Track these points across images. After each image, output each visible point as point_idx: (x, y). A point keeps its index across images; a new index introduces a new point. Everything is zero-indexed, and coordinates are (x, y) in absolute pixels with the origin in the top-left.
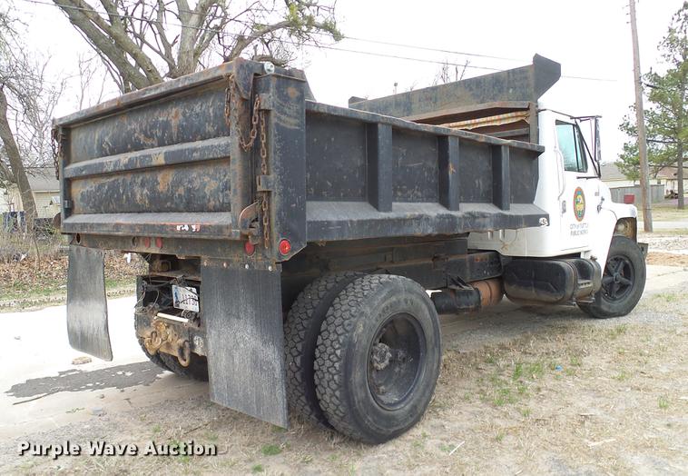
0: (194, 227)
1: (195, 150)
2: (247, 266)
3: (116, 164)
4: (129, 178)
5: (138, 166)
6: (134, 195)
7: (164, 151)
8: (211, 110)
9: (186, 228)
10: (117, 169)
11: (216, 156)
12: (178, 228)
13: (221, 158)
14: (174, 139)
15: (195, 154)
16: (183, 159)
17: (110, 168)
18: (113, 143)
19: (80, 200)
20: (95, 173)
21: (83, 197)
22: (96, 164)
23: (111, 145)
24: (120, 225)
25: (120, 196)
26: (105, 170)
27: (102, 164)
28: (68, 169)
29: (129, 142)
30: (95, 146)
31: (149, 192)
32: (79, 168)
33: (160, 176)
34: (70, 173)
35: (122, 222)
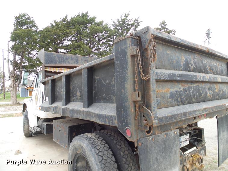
2: (226, 114)
3: (203, 78)
4: (204, 85)
5: (213, 81)
6: (207, 93)
10: (205, 80)
12: (226, 105)
17: (201, 80)
18: (196, 66)
19: (169, 98)
20: (190, 80)
21: (172, 95)
22: (191, 75)
23: (195, 67)
24: (205, 109)
25: (200, 94)
26: (198, 80)
27: (196, 76)
28: (160, 73)
29: (204, 69)
30: (182, 64)
31: (212, 93)
32: (174, 74)
33: (216, 86)
34: (164, 77)
35: (207, 107)
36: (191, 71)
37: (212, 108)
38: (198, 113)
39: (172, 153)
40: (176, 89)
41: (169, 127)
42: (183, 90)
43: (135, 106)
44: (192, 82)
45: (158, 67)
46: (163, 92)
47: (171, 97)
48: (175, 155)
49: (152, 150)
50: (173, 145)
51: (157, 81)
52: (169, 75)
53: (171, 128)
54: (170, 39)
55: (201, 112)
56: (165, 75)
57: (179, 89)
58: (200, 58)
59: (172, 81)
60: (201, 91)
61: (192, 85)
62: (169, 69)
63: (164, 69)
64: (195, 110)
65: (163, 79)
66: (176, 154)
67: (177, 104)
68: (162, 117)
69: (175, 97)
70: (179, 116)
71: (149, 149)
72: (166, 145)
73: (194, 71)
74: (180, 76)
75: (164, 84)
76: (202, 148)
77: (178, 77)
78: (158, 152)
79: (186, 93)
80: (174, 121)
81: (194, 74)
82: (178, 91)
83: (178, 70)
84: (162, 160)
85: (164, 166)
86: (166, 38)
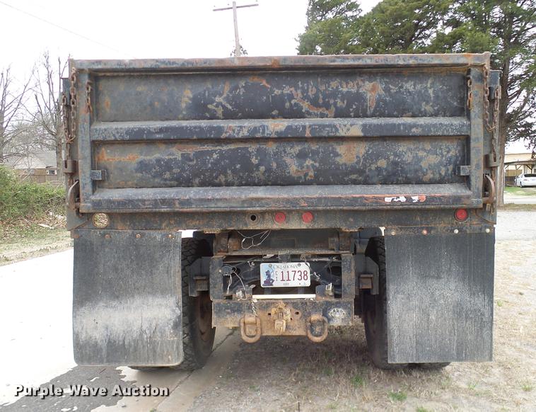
0: (414, 198)
2: (456, 231)
3: (255, 130)
5: (308, 134)
6: (283, 166)
7: (361, 123)
8: (431, 91)
9: (403, 199)
10: (259, 135)
11: (445, 133)
12: (388, 200)
13: (454, 136)
14: (368, 113)
15: (414, 130)
18: (236, 106)
20: (195, 137)
21: (143, 167)
22: (200, 127)
23: (230, 107)
24: (258, 200)
26: (224, 136)
28: (105, 130)
30: (184, 105)
31: (317, 165)
32: (144, 130)
33: (341, 149)
34: (114, 135)
35: (264, 196)
40: (157, 155)
42: (180, 159)
44: (219, 141)
45: (113, 119)
46: (120, 161)
47: (139, 170)
48: (166, 275)
52: (128, 132)
54: (124, 67)
55: (234, 205)
56: (118, 133)
57: (170, 154)
58: (264, 83)
60: (254, 161)
61: (218, 148)
64: (210, 197)
65: (113, 138)
66: (167, 272)
68: (100, 200)
70: (146, 203)
73: (228, 115)
74: (161, 130)
75: (127, 147)
78: (119, 257)
79: (191, 163)
80: (131, 211)
81: (215, 125)
82: (163, 160)
83: (174, 120)
84: (128, 272)
85: (134, 284)
86: (114, 67)
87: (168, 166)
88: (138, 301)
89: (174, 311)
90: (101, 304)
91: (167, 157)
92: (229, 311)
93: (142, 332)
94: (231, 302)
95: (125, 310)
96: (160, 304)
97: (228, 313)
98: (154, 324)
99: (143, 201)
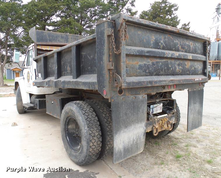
0: (200, 79)
1: (200, 57)
2: (199, 89)
3: (172, 55)
4: (173, 61)
5: (183, 58)
6: (175, 68)
7: (191, 55)
8: (200, 47)
9: (198, 80)
10: (173, 57)
12: (196, 80)
16: (196, 59)
17: (170, 56)
18: (166, 45)
19: (138, 69)
20: (158, 56)
21: (141, 67)
22: (159, 52)
23: (164, 45)
24: (172, 80)
25: (168, 69)
26: (165, 56)
27: (164, 53)
28: (130, 49)
29: (175, 47)
30: (152, 42)
31: (182, 68)
32: (143, 51)
33: (186, 63)
34: (133, 52)
35: (174, 79)
36: (161, 49)
37: (179, 81)
38: (164, 83)
39: (140, 111)
40: (145, 62)
41: (139, 92)
42: (151, 64)
43: (110, 73)
45: (129, 45)
46: (132, 64)
47: (139, 68)
48: (142, 114)
49: (122, 106)
50: (141, 106)
51: (127, 55)
52: (138, 51)
53: (140, 92)
54: (140, 22)
55: (167, 83)
57: (148, 62)
58: (171, 38)
59: (141, 56)
60: (170, 66)
61: (161, 60)
62: (140, 47)
63: (135, 46)
64: (162, 80)
65: (133, 54)
66: (143, 113)
67: (146, 75)
69: (144, 69)
70: (145, 83)
71: (120, 105)
72: (135, 105)
73: (164, 48)
74: (148, 52)
75: (134, 58)
76: (173, 116)
77: (146, 53)
78: (127, 109)
79: (154, 66)
80: (140, 86)
81: (163, 52)
82: (146, 64)
83: (148, 48)
84: (130, 115)
85: (132, 120)
86: (136, 21)
87: (148, 67)
88: (133, 127)
89: (144, 128)
90: (122, 131)
91: (148, 64)
92: (149, 125)
93: (134, 140)
94: (149, 121)
95: (129, 132)
96: (140, 127)
97: (149, 126)
98: (137, 136)
99: (144, 82)
